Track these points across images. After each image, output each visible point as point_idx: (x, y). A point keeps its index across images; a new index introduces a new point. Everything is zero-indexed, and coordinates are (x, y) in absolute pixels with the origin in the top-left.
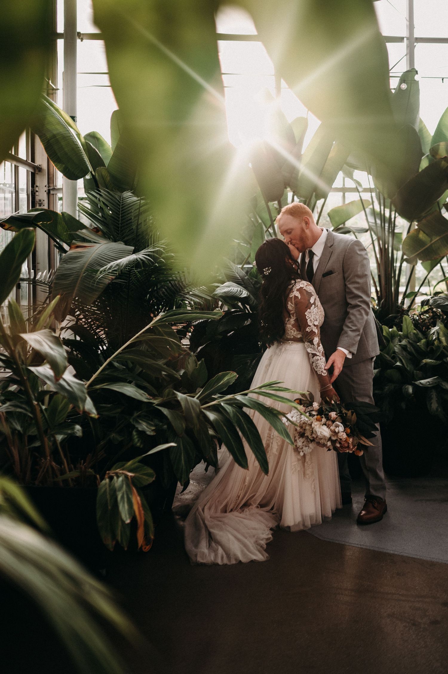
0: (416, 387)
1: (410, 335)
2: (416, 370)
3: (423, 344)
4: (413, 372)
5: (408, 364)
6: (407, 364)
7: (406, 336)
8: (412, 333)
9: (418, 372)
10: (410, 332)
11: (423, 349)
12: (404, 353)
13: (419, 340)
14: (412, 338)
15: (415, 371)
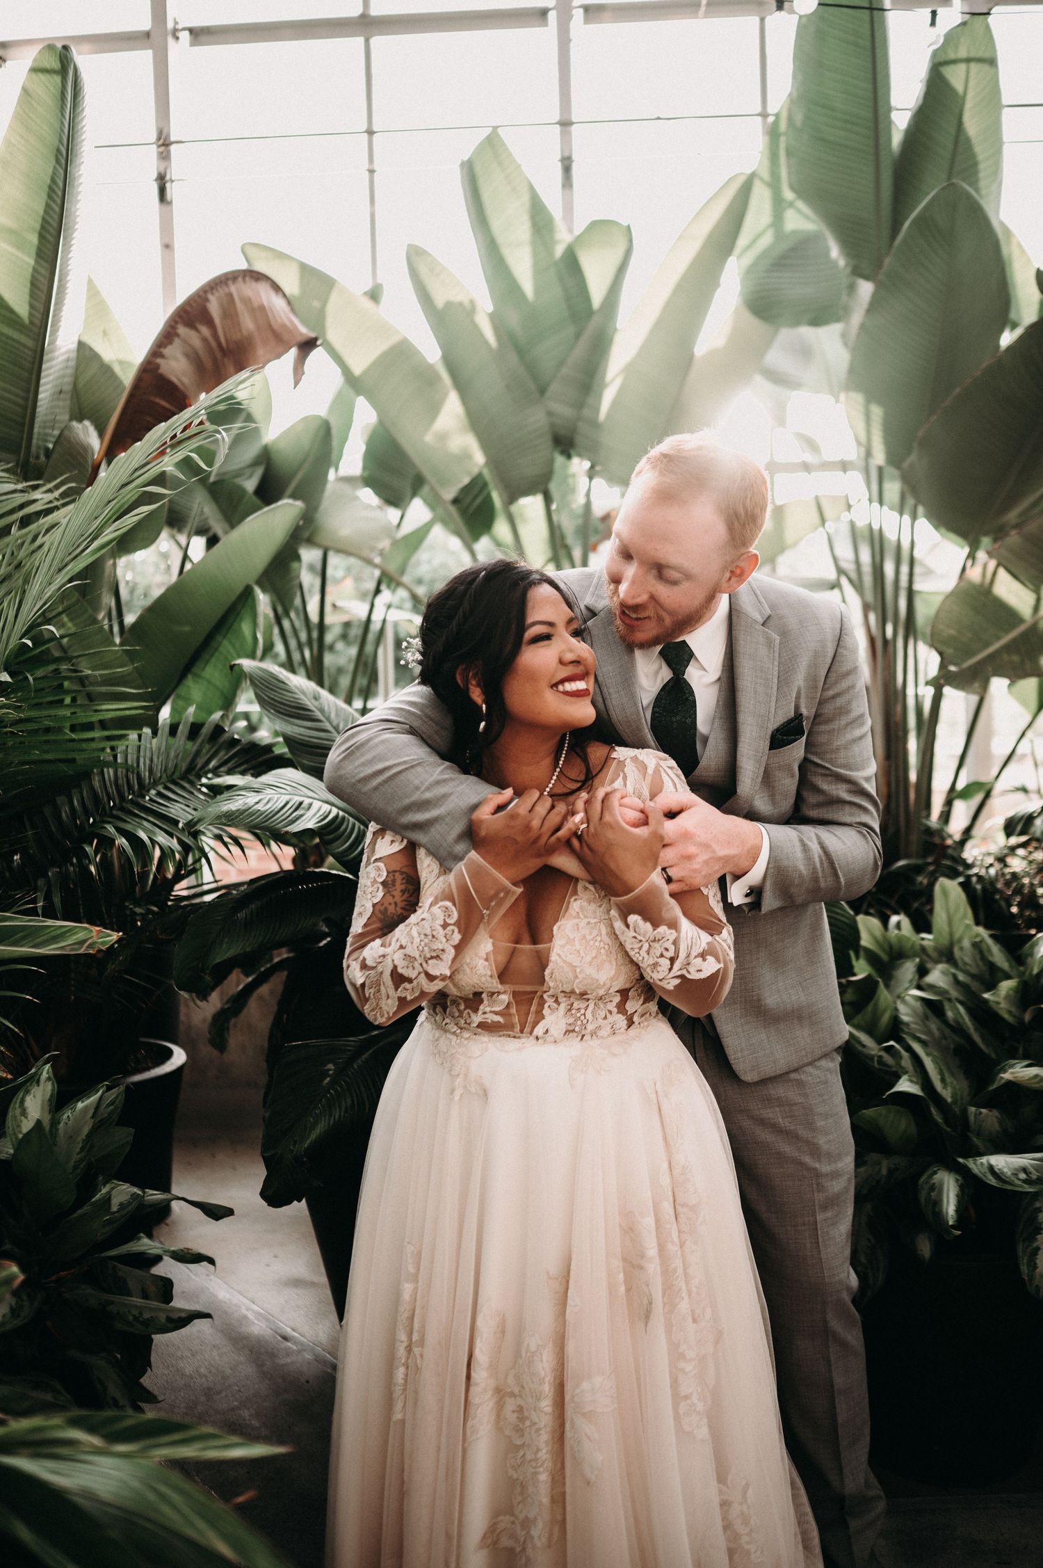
0: (972, 1187)
1: (961, 949)
2: (978, 1106)
3: (1007, 997)
4: (964, 1112)
5: (947, 1075)
6: (941, 1073)
7: (947, 954)
8: (966, 943)
9: (983, 1111)
10: (960, 940)
11: (1006, 1016)
12: (934, 1025)
13: (991, 977)
14: (967, 960)
15: (973, 1109)
